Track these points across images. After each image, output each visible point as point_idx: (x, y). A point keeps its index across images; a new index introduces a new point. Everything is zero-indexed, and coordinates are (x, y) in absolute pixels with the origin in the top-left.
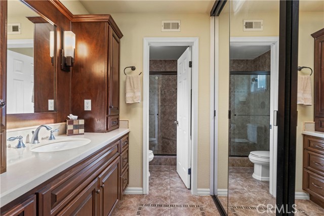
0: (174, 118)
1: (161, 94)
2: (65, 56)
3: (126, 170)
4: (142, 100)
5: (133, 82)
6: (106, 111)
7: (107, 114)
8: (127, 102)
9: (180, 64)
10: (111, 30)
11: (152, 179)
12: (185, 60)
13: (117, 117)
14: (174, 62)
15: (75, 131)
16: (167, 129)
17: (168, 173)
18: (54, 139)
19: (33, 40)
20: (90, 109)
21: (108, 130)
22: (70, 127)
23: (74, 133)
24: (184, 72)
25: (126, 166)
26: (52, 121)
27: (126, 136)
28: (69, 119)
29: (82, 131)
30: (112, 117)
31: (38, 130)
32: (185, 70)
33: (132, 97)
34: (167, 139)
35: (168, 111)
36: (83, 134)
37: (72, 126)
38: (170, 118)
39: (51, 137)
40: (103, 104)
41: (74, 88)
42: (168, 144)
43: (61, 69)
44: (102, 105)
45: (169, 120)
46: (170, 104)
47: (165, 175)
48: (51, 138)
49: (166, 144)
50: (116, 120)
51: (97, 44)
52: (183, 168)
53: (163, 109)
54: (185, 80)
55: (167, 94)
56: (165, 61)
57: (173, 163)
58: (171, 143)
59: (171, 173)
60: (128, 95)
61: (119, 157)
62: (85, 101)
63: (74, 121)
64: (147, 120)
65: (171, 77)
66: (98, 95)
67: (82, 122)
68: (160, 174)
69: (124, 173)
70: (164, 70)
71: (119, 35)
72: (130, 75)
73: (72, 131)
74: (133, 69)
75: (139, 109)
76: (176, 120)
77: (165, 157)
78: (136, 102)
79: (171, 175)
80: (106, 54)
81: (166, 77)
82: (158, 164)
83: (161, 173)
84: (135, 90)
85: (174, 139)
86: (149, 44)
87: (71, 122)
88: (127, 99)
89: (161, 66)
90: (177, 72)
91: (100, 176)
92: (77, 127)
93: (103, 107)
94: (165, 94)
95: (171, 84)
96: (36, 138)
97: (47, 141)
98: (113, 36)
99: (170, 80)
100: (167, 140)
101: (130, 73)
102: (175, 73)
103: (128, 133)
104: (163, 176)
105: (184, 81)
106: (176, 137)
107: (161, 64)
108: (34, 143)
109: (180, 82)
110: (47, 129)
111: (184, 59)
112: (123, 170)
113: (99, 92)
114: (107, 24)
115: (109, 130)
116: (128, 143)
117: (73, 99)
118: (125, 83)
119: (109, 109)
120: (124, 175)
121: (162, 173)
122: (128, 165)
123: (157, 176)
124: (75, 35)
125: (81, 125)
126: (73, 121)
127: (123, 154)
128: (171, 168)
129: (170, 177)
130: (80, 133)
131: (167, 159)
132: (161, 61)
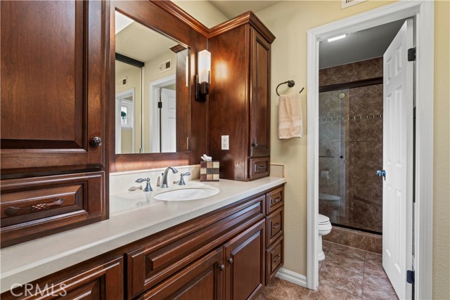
0: (378, 163)
1: (351, 123)
2: (200, 82)
3: (278, 242)
4: (306, 132)
5: (290, 105)
6: (247, 151)
7: (249, 155)
8: (281, 138)
9: (388, 61)
10: (254, 31)
11: (327, 266)
12: (400, 50)
13: (266, 159)
14: (378, 62)
15: (209, 176)
16: (364, 183)
17: (361, 263)
18: (184, 184)
19: (175, 75)
20: (227, 148)
21: (249, 178)
22: (203, 171)
23: (208, 179)
24: (396, 74)
25: (278, 235)
26: (187, 162)
27: (279, 190)
28: (203, 160)
29: (216, 176)
30: (257, 160)
31: (167, 172)
32: (399, 69)
33: (289, 129)
34: (364, 201)
35: (366, 150)
36: (218, 181)
37: (205, 169)
38: (370, 164)
39: (181, 182)
40: (244, 141)
41: (211, 122)
42: (366, 210)
43: (196, 100)
44: (241, 143)
45: (368, 167)
46: (369, 140)
47: (355, 266)
48: (180, 184)
49: (360, 209)
50: (265, 164)
51: (235, 59)
52: (396, 265)
53: (355, 147)
54: (398, 89)
55: (363, 121)
56: (359, 64)
57: (373, 246)
58: (371, 210)
59: (367, 264)
60: (282, 126)
61: (264, 220)
62: (223, 137)
63: (208, 164)
64: (314, 165)
65: (371, 90)
66: (237, 127)
67: (216, 165)
68: (344, 262)
69: (274, 246)
70: (356, 80)
71: (267, 38)
72: (286, 96)
73: (205, 175)
74: (291, 84)
75: (300, 147)
76: (381, 169)
77: (356, 232)
78: (295, 136)
79: (367, 270)
80: (247, 70)
81: (362, 90)
82: (342, 242)
83: (347, 260)
84: (293, 118)
85: (377, 202)
86: (318, 39)
87: (204, 165)
88: (281, 133)
89: (349, 74)
90: (381, 79)
91: (227, 245)
92: (211, 171)
93: (243, 145)
94: (358, 120)
95: (371, 102)
96: (165, 182)
97: (177, 186)
98: (258, 41)
99: (369, 96)
100: (363, 203)
101: (285, 92)
102: (380, 80)
103: (283, 184)
104: (349, 267)
105: (397, 92)
106: (382, 200)
107: (351, 71)
108: (163, 187)
109: (389, 96)
110: (173, 171)
111: (398, 49)
112: (271, 241)
113: (238, 123)
114: (247, 28)
115: (251, 178)
116: (282, 200)
117: (210, 135)
118: (278, 107)
119: (252, 148)
120: (274, 248)
121: (350, 261)
122: (283, 234)
123: (338, 264)
124: (210, 53)
125: (215, 169)
126: (206, 163)
127: (271, 216)
128: (368, 256)
129: (364, 273)
130: (214, 179)
131: (359, 238)
132: (350, 65)
